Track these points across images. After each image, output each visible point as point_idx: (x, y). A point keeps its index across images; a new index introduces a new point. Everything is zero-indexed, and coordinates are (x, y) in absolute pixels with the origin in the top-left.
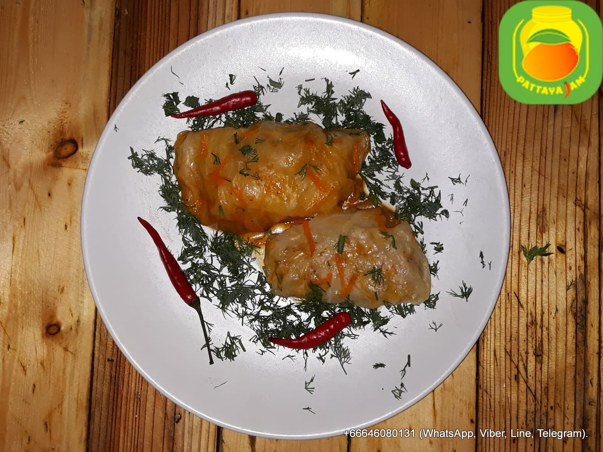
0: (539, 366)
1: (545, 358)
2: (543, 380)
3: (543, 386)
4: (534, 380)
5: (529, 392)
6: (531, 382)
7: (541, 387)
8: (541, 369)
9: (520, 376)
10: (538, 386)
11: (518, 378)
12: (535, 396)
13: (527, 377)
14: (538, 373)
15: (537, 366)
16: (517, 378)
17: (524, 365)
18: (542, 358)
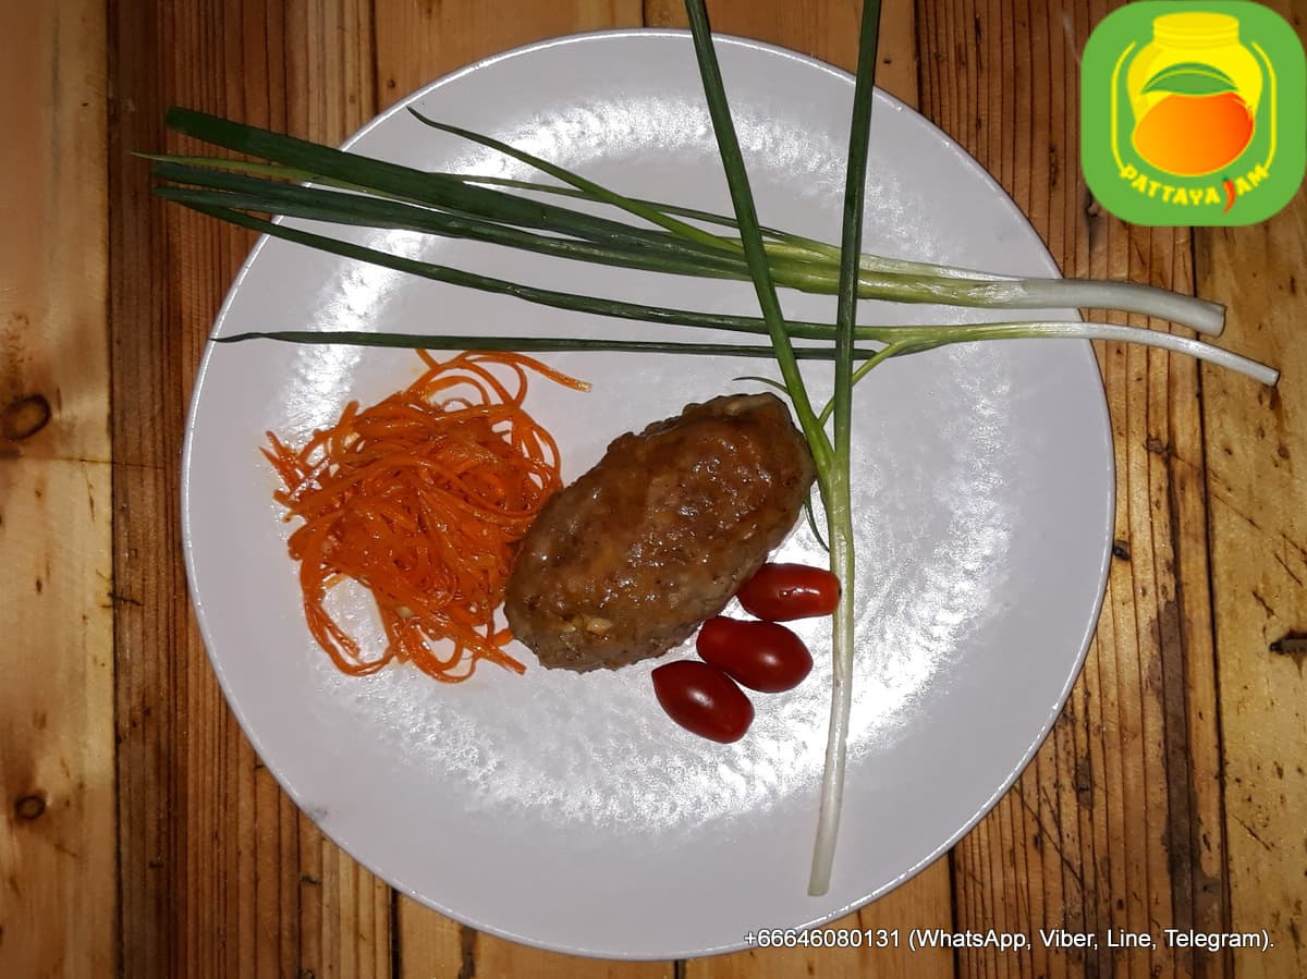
0: (1085, 814)
1: (1099, 795)
2: (1096, 844)
3: (1097, 856)
4: (1077, 845)
5: (1068, 873)
6: (1071, 848)
7: (1094, 858)
8: (1091, 819)
9: (1045, 838)
10: (1088, 856)
11: (1042, 842)
12: (1082, 880)
13: (1061, 840)
14: (1086, 828)
15: (1082, 814)
16: (1038, 841)
17: (1052, 812)
18: (1092, 794)
